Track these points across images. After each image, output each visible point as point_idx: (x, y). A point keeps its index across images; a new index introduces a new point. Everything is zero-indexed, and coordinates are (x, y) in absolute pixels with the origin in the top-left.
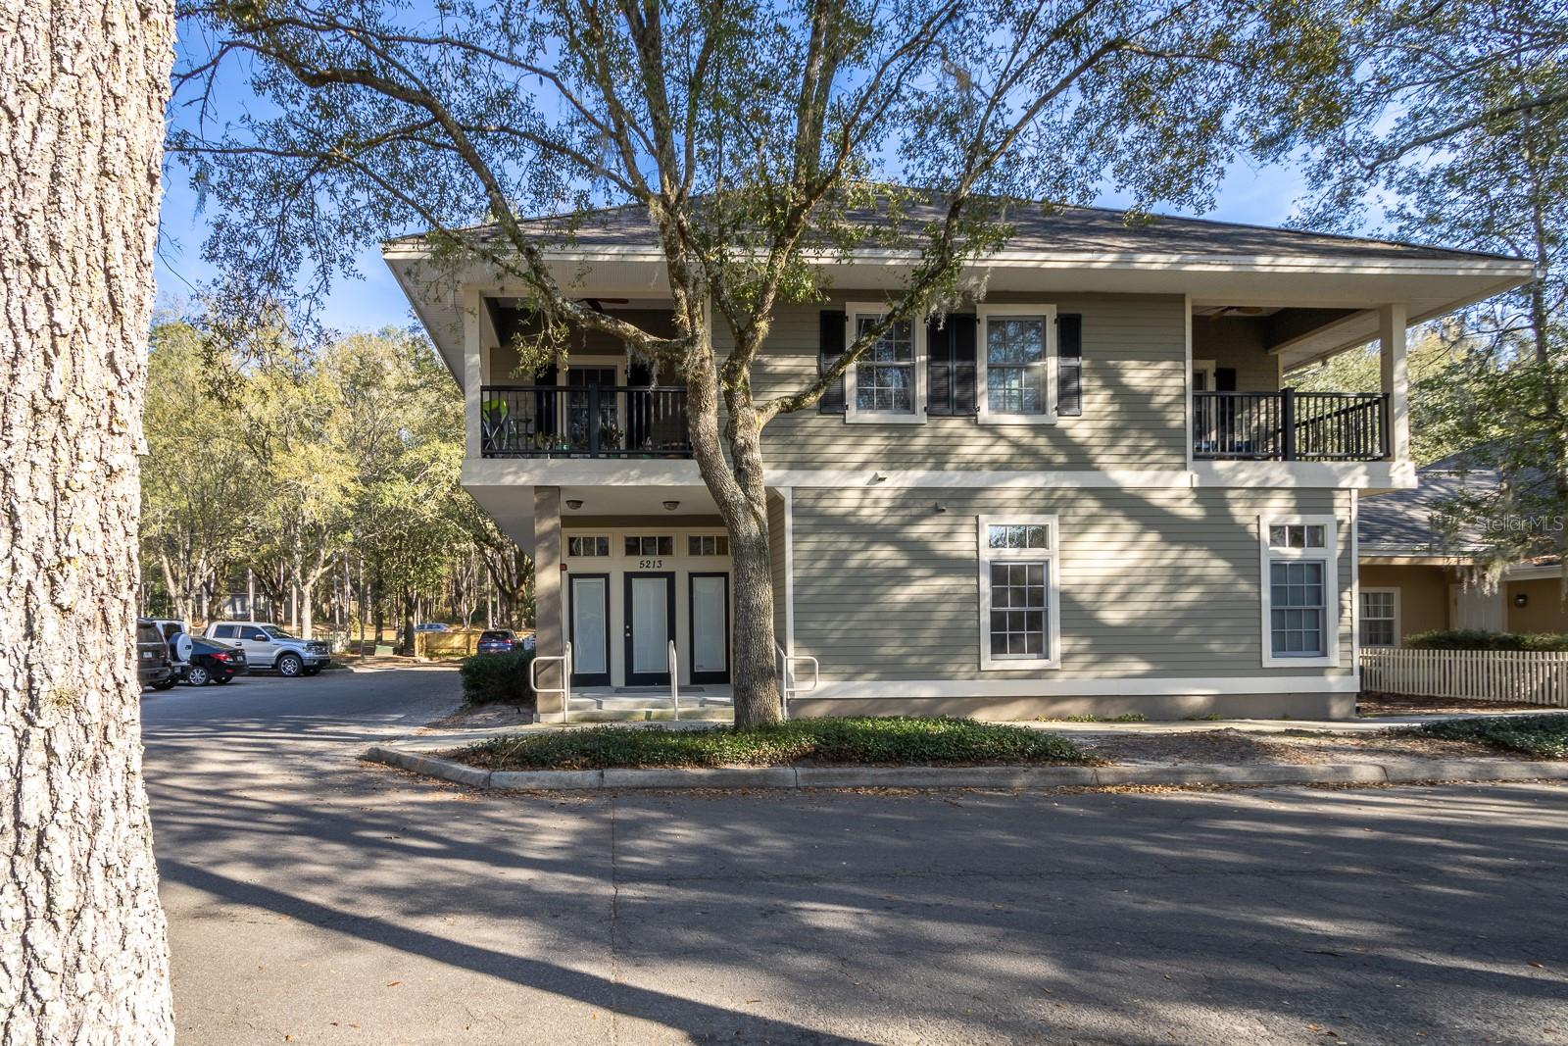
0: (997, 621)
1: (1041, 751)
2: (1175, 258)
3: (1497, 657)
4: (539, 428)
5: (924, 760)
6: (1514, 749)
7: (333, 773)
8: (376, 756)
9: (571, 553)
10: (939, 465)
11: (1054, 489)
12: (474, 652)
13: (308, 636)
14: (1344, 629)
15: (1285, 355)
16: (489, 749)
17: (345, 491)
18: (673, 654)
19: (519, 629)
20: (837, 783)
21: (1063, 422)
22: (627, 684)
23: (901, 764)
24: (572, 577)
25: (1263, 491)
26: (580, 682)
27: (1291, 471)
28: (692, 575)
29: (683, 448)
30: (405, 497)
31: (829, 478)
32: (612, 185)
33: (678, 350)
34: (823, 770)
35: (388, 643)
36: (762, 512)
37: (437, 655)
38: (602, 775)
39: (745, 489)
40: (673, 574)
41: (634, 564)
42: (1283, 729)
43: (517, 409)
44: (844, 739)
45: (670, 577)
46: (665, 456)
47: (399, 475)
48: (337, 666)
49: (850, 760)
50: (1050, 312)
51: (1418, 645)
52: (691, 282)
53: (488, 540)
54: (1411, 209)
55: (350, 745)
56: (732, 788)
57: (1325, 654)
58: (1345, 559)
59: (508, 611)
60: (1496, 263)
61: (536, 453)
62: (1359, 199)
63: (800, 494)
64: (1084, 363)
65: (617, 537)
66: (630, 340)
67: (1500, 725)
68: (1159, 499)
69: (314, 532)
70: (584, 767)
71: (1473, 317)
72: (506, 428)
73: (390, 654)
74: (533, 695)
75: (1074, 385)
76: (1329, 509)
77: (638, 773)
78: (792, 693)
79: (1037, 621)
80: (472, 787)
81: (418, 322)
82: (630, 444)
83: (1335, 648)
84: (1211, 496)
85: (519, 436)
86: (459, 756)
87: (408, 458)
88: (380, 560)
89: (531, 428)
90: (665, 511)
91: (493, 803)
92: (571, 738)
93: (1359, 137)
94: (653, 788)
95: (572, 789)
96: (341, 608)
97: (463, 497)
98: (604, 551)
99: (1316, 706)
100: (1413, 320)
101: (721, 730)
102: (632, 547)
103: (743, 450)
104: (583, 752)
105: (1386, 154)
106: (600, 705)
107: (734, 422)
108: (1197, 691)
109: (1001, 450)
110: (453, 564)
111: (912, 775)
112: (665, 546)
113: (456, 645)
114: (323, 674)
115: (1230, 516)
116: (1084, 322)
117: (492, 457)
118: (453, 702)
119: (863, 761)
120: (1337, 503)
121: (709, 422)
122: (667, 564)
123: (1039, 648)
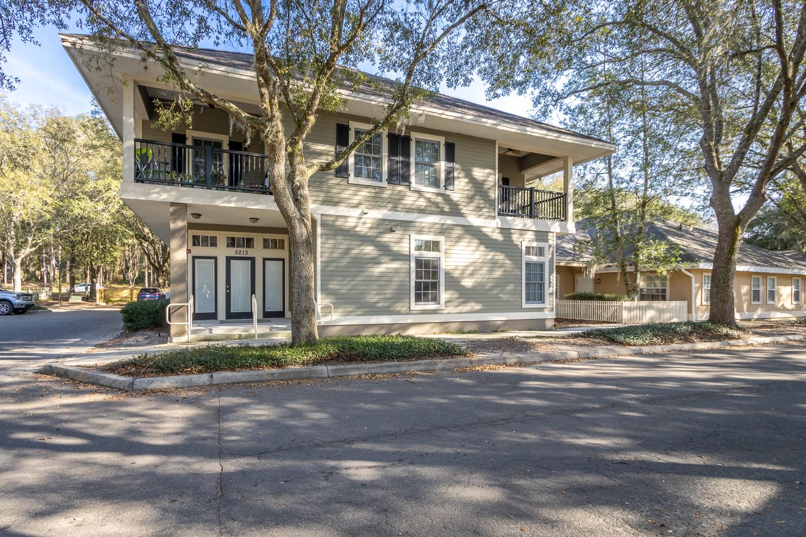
0: (418, 286)
1: (446, 351)
2: (495, 122)
3: (596, 303)
4: (174, 168)
5: (393, 358)
6: (617, 342)
7: (12, 384)
8: (48, 371)
9: (194, 244)
10: (394, 209)
11: (443, 224)
12: (135, 299)
13: (18, 289)
14: (551, 291)
15: (527, 174)
16: (133, 363)
17: (46, 203)
18: (254, 301)
19: (164, 286)
20: (349, 373)
21: (448, 192)
22: (227, 318)
23: (381, 361)
24: (194, 258)
25: (523, 231)
26: (198, 317)
27: (534, 223)
28: (265, 260)
29: (262, 188)
30: (89, 210)
31: (341, 210)
32: (223, 19)
33: (262, 124)
34: (342, 367)
35: (78, 294)
36: (309, 224)
37: (111, 301)
38: (212, 377)
39: (299, 210)
40: (254, 258)
41: (232, 252)
42: (535, 335)
43: (160, 155)
44: (353, 348)
45: (253, 260)
46: (251, 191)
47: (84, 196)
48: (40, 308)
49: (356, 360)
50: (442, 140)
51: (569, 298)
52: (272, 83)
53: (145, 238)
54: (567, 121)
55: (32, 362)
56: (292, 380)
57: (544, 302)
58: (551, 261)
59: (158, 277)
60: (604, 144)
61: (172, 183)
62: (550, 115)
63: (325, 218)
64: (457, 166)
65: (222, 237)
66: (233, 113)
67: (610, 332)
68: (486, 230)
69: (25, 226)
70: (200, 372)
71: (589, 167)
72: (151, 166)
73: (80, 301)
74: (169, 325)
75: (452, 175)
76: (547, 240)
77: (235, 374)
78: (320, 323)
79: (435, 286)
80: (120, 390)
81: (99, 109)
82: (231, 183)
83: (547, 298)
84: (506, 232)
85: (160, 172)
86: (112, 368)
87: (90, 186)
88: (73, 247)
89: (169, 168)
90: (250, 224)
91: (133, 400)
92: (192, 354)
93: (551, 88)
94: (245, 382)
95: (191, 387)
96: (48, 274)
97: (129, 213)
98: (214, 243)
99: (539, 325)
100: (575, 164)
101: (283, 345)
102: (232, 243)
103: (299, 188)
104: (199, 363)
105: (560, 97)
106: (211, 331)
107: (294, 172)
108: (498, 317)
109: (422, 203)
110: (124, 251)
111: (388, 366)
112: (249, 243)
113: (124, 295)
114: (30, 313)
115: (512, 241)
116: (456, 147)
117: (142, 182)
118: (116, 330)
119: (362, 360)
120: (549, 238)
121: (280, 169)
122: (251, 253)
123: (435, 299)
